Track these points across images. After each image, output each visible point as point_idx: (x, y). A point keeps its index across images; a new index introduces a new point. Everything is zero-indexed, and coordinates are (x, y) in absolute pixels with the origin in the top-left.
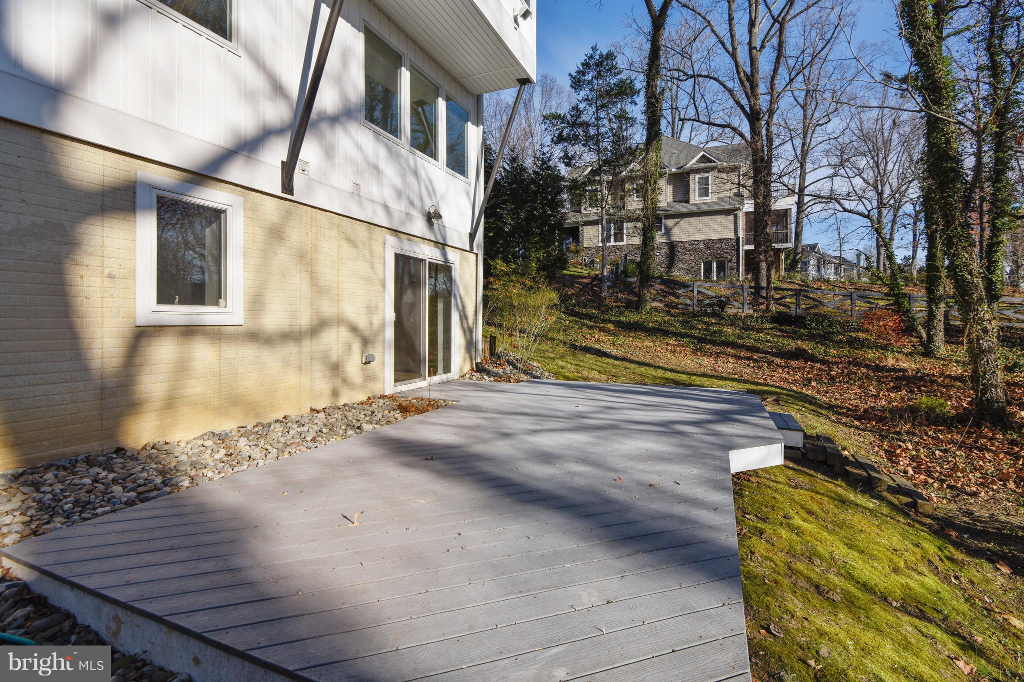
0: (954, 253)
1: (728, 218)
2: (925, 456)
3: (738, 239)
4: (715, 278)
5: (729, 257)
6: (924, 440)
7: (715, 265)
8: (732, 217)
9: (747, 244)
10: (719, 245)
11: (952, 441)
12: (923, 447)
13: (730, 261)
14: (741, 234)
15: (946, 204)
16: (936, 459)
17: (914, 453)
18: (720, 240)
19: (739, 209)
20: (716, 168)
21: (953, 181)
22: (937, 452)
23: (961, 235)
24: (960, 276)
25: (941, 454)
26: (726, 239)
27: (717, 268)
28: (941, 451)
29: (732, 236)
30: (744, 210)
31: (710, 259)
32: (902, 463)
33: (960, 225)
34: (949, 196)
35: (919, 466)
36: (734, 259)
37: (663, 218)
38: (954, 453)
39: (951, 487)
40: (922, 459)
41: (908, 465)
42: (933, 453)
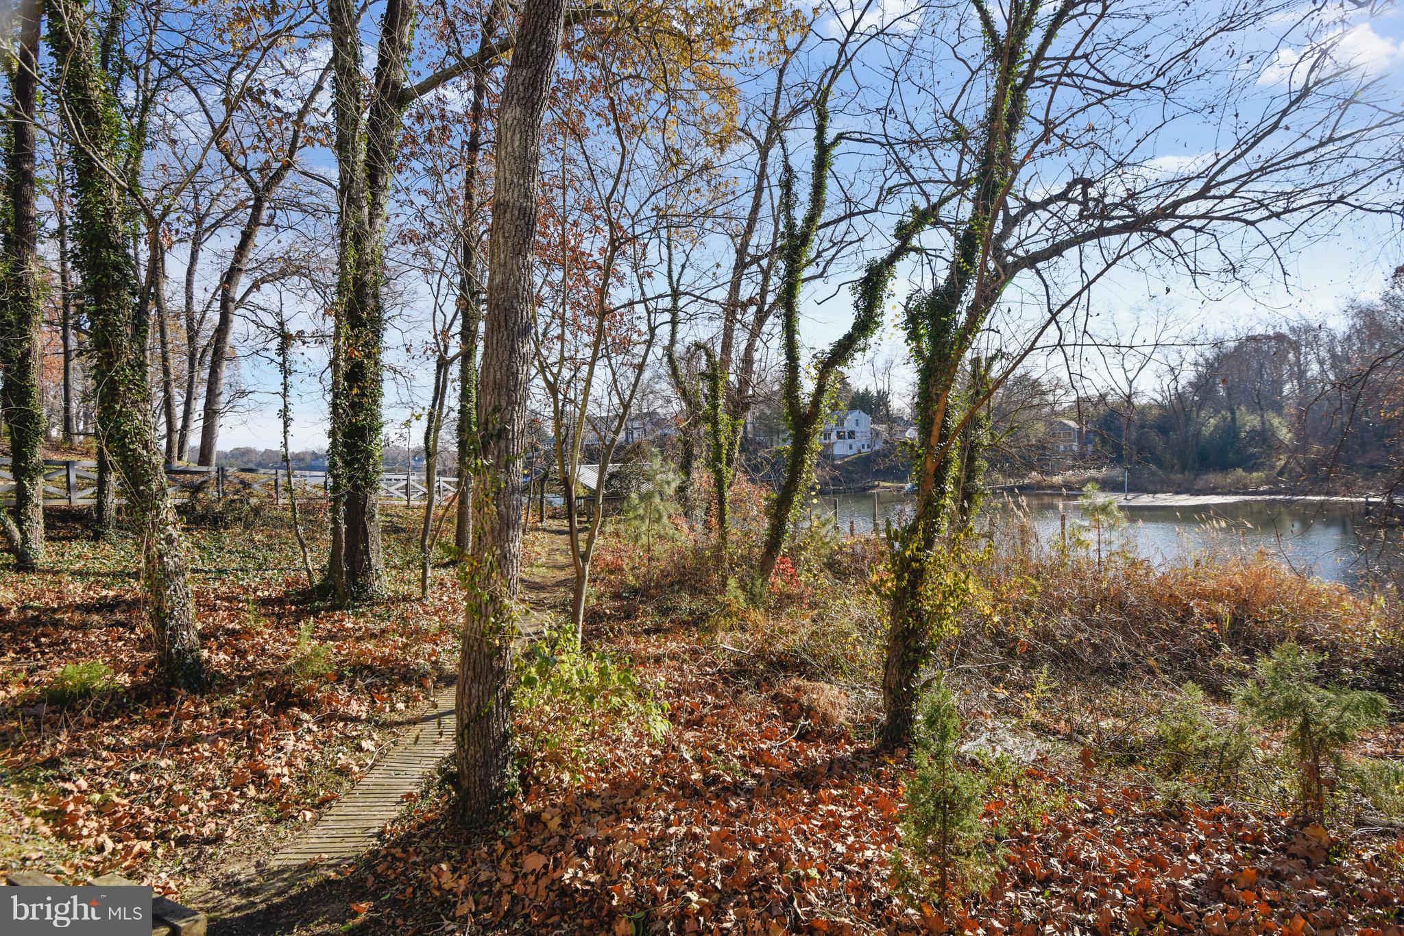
0: (120, 411)
2: (118, 795)
6: (104, 760)
11: (145, 745)
12: (106, 776)
15: (106, 324)
16: (136, 793)
17: (97, 797)
21: (117, 286)
22: (133, 777)
23: (130, 381)
24: (130, 450)
25: (138, 777)
28: (137, 770)
32: (85, 832)
33: (128, 363)
34: (111, 310)
35: (116, 822)
38: (157, 766)
39: (183, 841)
40: (117, 805)
41: (100, 831)
42: (127, 781)
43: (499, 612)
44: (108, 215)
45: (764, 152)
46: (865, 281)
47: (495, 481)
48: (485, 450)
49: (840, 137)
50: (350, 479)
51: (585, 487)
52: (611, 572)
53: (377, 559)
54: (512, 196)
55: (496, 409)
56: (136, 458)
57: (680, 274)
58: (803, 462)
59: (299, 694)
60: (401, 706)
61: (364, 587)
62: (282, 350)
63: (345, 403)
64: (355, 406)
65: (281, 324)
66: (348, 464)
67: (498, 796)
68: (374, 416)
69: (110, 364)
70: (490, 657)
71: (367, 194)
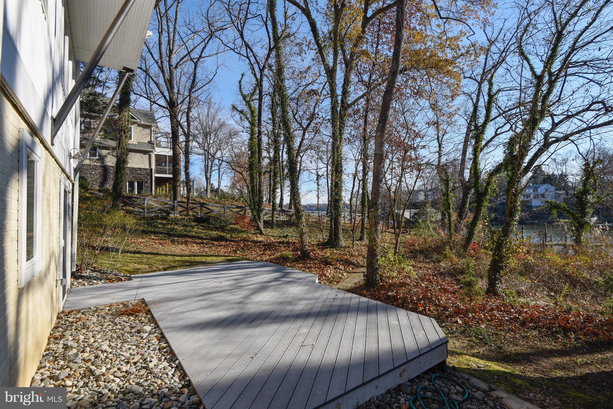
1: (145, 156)
3: (151, 170)
4: (136, 193)
5: (146, 180)
7: (136, 184)
8: (147, 156)
9: (156, 173)
10: (139, 172)
13: (147, 182)
14: (153, 167)
18: (140, 169)
19: (152, 152)
20: (136, 123)
26: (144, 169)
27: (138, 186)
29: (148, 167)
30: (155, 153)
31: (133, 180)
36: (149, 181)
37: (98, 148)
43: (375, 241)
44: (293, 157)
45: (480, 84)
46: (509, 143)
47: (375, 214)
48: (372, 208)
49: (499, 91)
50: (335, 213)
51: (405, 218)
52: (411, 246)
53: (341, 236)
54: (378, 152)
55: (375, 198)
56: (298, 208)
57: (442, 138)
58: (481, 210)
59: (329, 262)
60: (351, 269)
61: (338, 243)
62: (317, 179)
63: (334, 193)
64: (336, 194)
65: (317, 172)
66: (334, 209)
67: (375, 280)
68: (340, 196)
69: (294, 189)
70: (373, 251)
71: (339, 136)
